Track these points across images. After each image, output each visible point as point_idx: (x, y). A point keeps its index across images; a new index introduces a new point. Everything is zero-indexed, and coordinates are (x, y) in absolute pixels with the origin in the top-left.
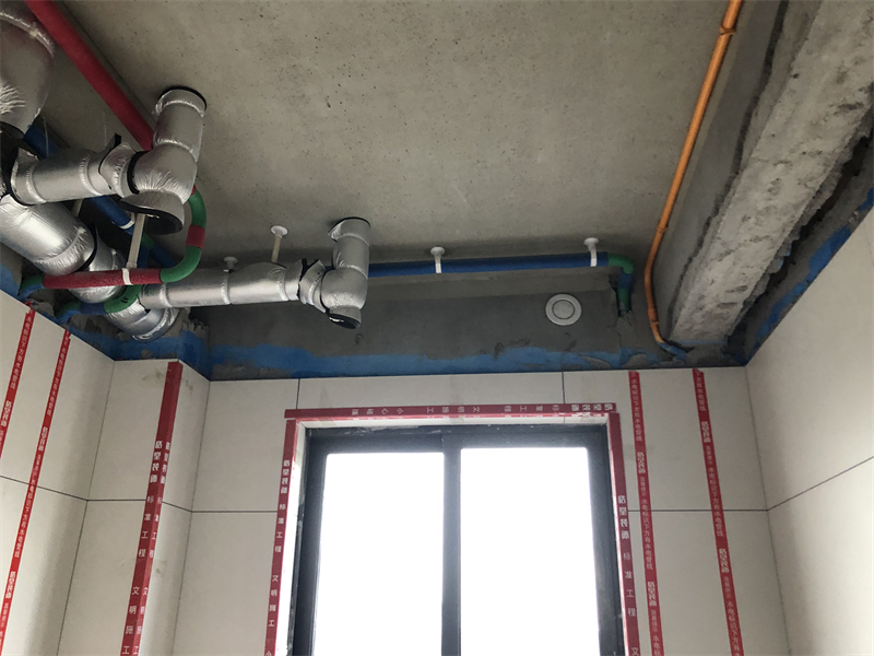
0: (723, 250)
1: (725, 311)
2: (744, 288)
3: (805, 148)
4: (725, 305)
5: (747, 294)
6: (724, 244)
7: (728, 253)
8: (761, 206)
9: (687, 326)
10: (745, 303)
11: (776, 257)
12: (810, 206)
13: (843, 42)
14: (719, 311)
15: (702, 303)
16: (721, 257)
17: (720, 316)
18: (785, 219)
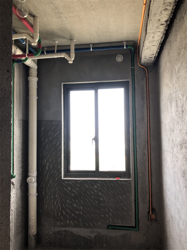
0: (147, 48)
1: (151, 59)
2: (153, 54)
3: (157, 31)
4: (151, 58)
5: (154, 55)
6: (147, 47)
7: (148, 48)
8: (152, 40)
9: (144, 62)
10: (155, 57)
11: (158, 49)
12: (161, 40)
13: (158, 15)
14: (150, 59)
15: (146, 57)
16: (147, 49)
17: (150, 60)
18: (157, 42)
